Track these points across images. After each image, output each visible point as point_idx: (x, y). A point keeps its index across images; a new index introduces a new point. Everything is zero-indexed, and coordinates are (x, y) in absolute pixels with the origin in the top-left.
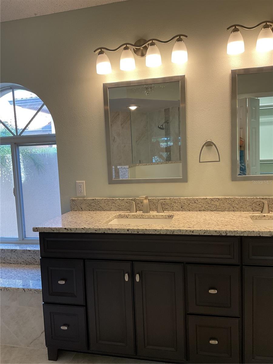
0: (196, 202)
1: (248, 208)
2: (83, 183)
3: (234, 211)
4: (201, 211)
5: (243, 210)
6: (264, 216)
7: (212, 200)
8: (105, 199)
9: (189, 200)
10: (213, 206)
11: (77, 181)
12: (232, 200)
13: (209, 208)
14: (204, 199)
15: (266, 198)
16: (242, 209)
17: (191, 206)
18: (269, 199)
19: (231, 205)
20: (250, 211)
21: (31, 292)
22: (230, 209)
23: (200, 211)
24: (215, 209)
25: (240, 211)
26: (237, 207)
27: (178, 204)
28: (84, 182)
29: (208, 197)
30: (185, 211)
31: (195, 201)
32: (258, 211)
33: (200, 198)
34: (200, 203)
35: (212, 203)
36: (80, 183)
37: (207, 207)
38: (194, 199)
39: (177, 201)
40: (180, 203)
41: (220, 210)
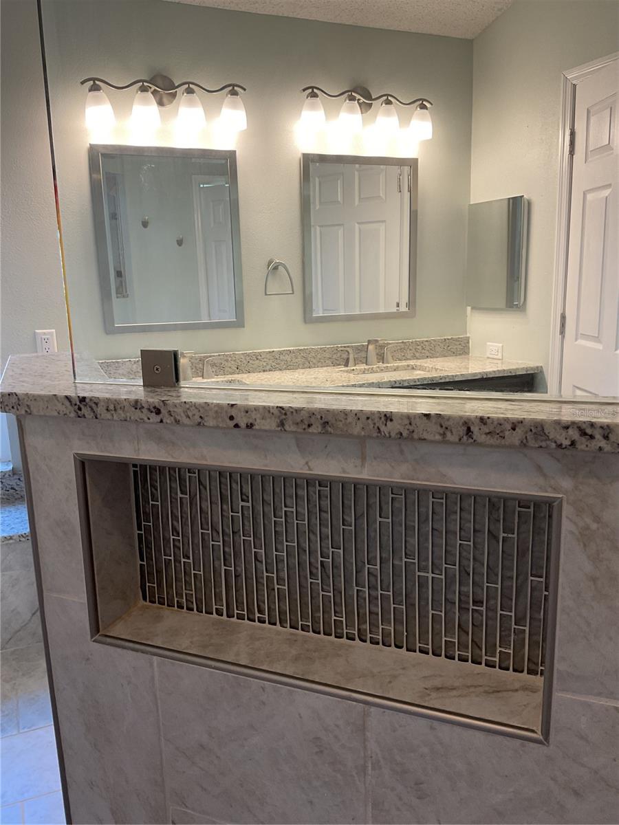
0: (259, 357)
1: (327, 362)
2: (51, 334)
3: (310, 368)
4: (267, 371)
5: (321, 365)
6: (353, 370)
7: (281, 353)
8: (102, 363)
9: (249, 355)
10: (283, 363)
11: (37, 331)
12: (307, 351)
13: (277, 366)
14: (270, 352)
15: (348, 347)
16: (319, 364)
17: (252, 366)
18: (352, 346)
19: (306, 359)
20: (329, 366)
21: (11, 541)
22: (306, 366)
23: (264, 371)
24: (285, 366)
25: (318, 367)
26: (314, 361)
27: (233, 362)
28: (53, 332)
29: (275, 350)
30: (243, 373)
31: (257, 357)
32: (339, 365)
33: (264, 352)
34: (265, 360)
35: (281, 358)
36: (44, 334)
37: (274, 364)
38: (255, 354)
39: (230, 359)
40: (235, 361)
41: (292, 367)
